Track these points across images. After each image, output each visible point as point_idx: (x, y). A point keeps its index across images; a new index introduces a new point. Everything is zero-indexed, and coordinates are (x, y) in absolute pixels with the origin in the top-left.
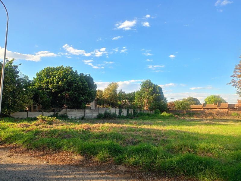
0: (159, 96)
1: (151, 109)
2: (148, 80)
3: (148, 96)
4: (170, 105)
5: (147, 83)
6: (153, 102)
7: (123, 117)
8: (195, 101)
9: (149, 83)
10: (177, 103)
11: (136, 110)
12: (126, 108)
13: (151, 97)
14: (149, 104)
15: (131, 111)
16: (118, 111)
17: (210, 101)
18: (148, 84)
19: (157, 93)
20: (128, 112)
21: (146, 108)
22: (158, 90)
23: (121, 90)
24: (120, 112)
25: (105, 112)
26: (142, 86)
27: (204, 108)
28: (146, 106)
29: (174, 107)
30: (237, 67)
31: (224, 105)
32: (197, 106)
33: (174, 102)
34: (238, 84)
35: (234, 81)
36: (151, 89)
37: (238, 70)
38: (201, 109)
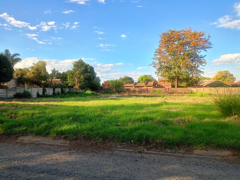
0: (90, 75)
1: (82, 88)
2: (80, 59)
3: (79, 76)
4: (105, 84)
6: (84, 81)
7: (47, 96)
8: (129, 80)
9: (81, 63)
10: (111, 82)
11: (64, 89)
12: (52, 87)
13: (82, 76)
14: (79, 83)
15: (58, 90)
16: (42, 90)
17: (142, 80)
18: (80, 64)
19: (88, 72)
20: (54, 90)
21: (77, 87)
22: (89, 70)
23: (54, 69)
24: (44, 91)
25: (24, 91)
26: (74, 66)
27: (135, 86)
28: (77, 84)
29: (108, 86)
30: (157, 51)
31: (151, 83)
32: (128, 85)
33: (108, 81)
34: (157, 65)
35: (154, 63)
36: (82, 69)
37: (157, 54)
38: (133, 87)
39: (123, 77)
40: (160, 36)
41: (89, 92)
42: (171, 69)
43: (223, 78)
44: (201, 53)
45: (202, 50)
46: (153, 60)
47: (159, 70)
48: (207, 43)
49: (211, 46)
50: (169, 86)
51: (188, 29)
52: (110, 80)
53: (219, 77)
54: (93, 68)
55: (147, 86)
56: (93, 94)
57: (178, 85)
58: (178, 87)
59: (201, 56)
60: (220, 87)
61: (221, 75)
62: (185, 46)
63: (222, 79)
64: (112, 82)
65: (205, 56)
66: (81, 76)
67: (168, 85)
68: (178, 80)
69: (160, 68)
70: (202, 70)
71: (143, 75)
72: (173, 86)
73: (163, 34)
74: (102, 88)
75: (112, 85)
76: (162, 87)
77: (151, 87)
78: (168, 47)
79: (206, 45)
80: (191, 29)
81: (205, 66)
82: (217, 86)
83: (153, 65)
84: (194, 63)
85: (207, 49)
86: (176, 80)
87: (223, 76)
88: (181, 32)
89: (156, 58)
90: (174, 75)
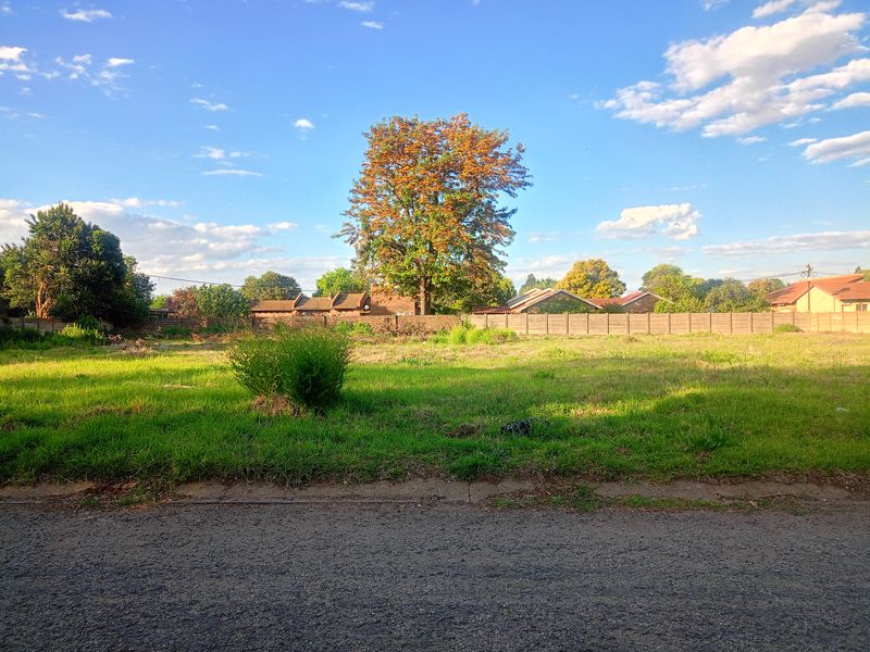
0: (100, 268)
2: (61, 206)
3: (50, 268)
4: (177, 302)
5: (54, 219)
6: (74, 291)
8: (283, 287)
9: (64, 220)
10: (204, 293)
13: (64, 272)
14: (53, 297)
17: (329, 286)
18: (58, 223)
19: (91, 257)
21: (40, 311)
22: (96, 248)
26: (34, 229)
27: (299, 308)
28: (43, 302)
29: (192, 307)
30: (358, 187)
31: (354, 299)
32: (278, 304)
33: (192, 290)
34: (360, 238)
35: (349, 229)
36: (68, 241)
37: (360, 196)
38: (290, 312)
39: (258, 277)
40: (366, 135)
41: (73, 330)
42: (403, 250)
43: (587, 283)
44: (502, 201)
45: (500, 192)
46: (347, 219)
47: (362, 253)
48: (517, 170)
49: (526, 180)
50: (408, 308)
51: (460, 120)
52: (198, 286)
53: (574, 281)
54: (117, 241)
55: (340, 310)
56: (86, 338)
57: (428, 304)
58: (431, 311)
59: (504, 210)
60: (570, 311)
61: (582, 274)
62: (452, 174)
63: (586, 287)
64: (207, 292)
65: (514, 211)
66: (58, 271)
67: (403, 307)
68: (430, 288)
69: (367, 248)
70: (501, 258)
71: (333, 270)
72: (418, 310)
73: (375, 131)
74: (162, 315)
75: (207, 305)
76: (384, 311)
77: (355, 312)
78: (393, 176)
79: (514, 177)
80: (469, 119)
81: (509, 243)
82: (559, 311)
83: (347, 237)
84: (478, 234)
85: (518, 191)
86: (422, 288)
87: (588, 277)
88: (440, 128)
89: (356, 211)
90: (414, 271)
